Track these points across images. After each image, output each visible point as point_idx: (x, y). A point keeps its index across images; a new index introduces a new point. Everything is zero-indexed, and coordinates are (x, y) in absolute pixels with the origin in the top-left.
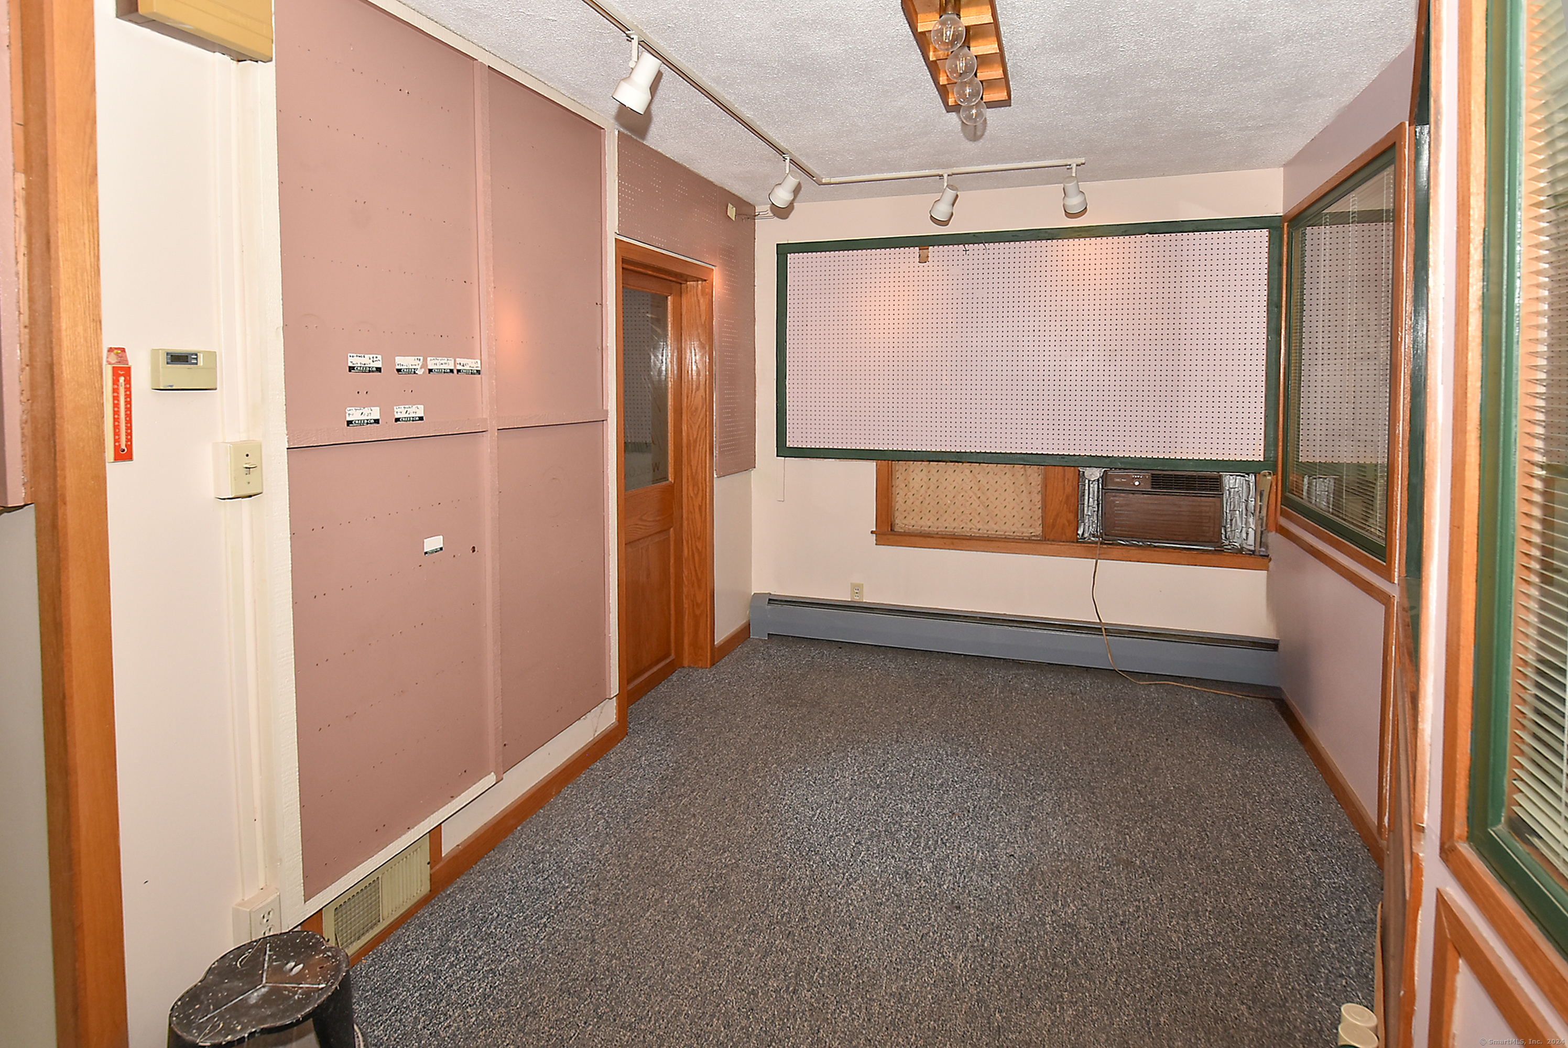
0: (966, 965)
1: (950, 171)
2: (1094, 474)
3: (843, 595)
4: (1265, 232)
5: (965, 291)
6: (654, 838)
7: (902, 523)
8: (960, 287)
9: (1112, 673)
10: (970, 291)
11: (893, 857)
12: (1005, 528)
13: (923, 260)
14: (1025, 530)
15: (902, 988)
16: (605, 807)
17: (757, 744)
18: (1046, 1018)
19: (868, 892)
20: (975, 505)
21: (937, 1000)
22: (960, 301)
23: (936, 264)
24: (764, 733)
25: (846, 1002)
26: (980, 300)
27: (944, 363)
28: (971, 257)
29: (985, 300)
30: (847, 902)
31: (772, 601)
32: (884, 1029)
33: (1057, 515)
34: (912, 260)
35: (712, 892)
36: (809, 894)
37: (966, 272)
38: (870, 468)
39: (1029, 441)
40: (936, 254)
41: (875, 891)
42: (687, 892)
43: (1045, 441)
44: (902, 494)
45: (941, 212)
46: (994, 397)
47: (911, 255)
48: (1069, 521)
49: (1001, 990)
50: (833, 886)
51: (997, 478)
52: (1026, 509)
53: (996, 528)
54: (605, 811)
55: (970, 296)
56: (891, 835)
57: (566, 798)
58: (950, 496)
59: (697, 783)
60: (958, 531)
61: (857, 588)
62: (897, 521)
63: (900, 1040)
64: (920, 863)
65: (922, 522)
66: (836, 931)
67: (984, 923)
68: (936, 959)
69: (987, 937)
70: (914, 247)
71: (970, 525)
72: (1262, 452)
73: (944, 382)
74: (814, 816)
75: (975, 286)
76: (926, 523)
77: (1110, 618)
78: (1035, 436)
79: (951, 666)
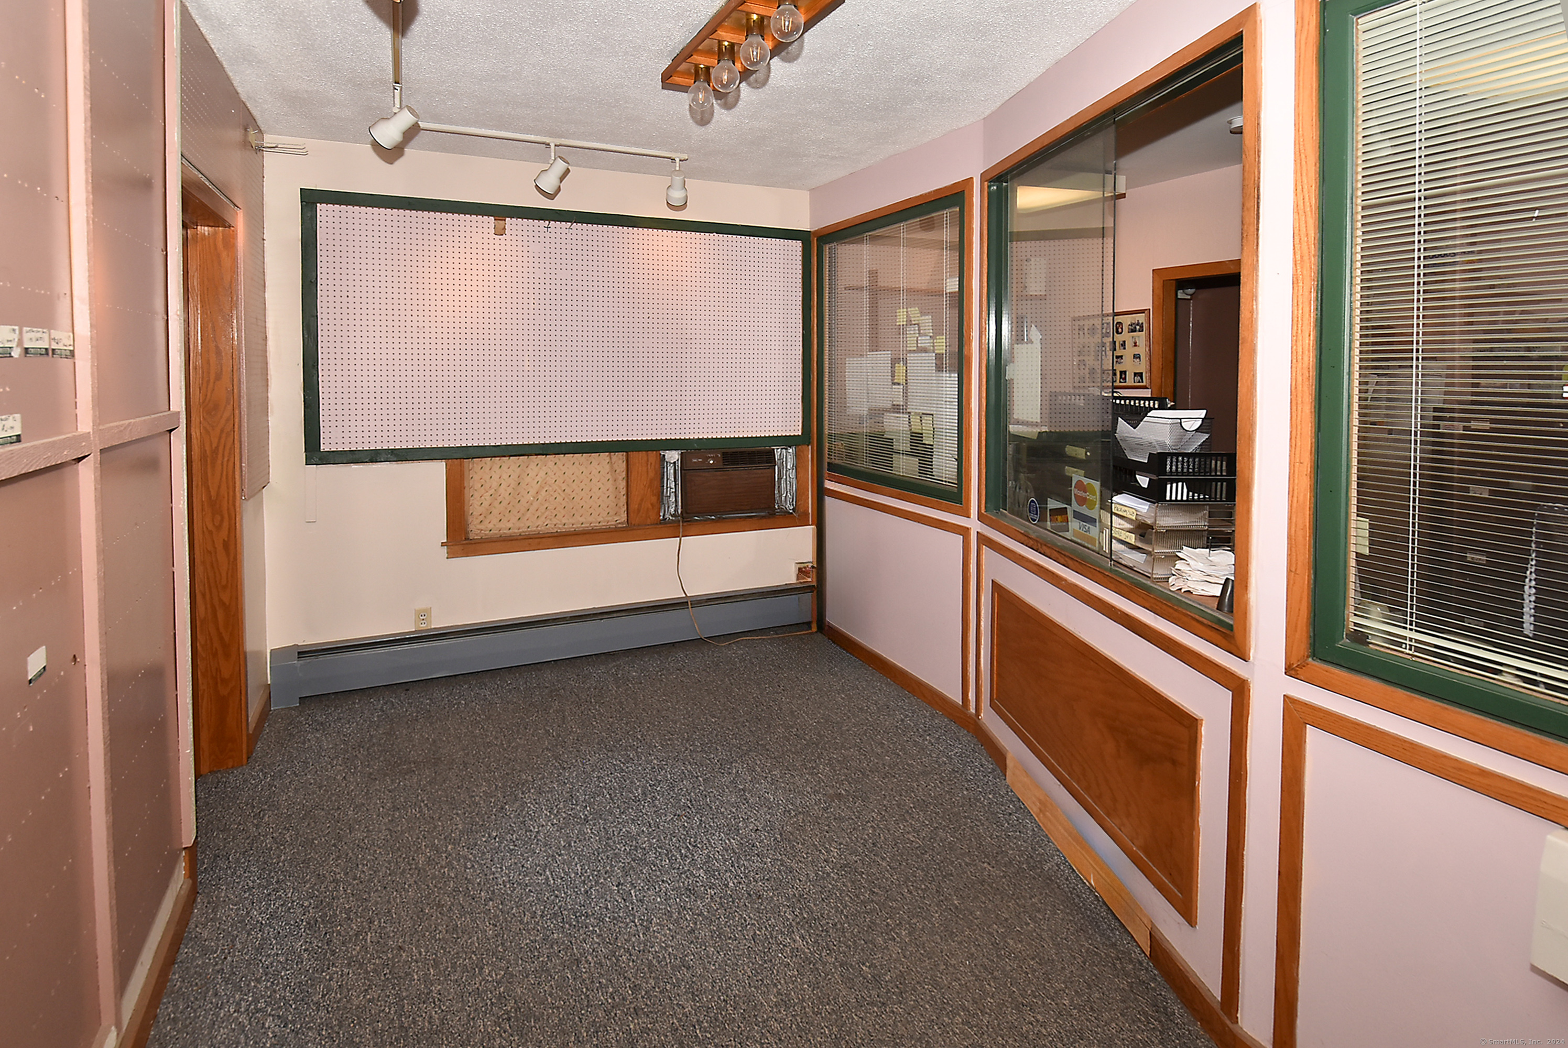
0: (807, 943)
1: (558, 142)
2: (673, 456)
3: (406, 626)
4: (799, 243)
5: (548, 271)
6: (369, 1001)
7: (477, 527)
8: (542, 265)
9: (699, 642)
10: (553, 271)
11: (663, 881)
12: (591, 519)
13: (500, 232)
14: (610, 519)
15: (779, 993)
16: (256, 1001)
17: (403, 832)
18: (895, 949)
19: (671, 926)
20: (559, 499)
21: (814, 986)
22: (542, 281)
23: (514, 238)
24: (401, 817)
25: (747, 1038)
26: (564, 282)
27: (526, 348)
28: (553, 235)
29: (569, 282)
30: (661, 947)
31: (303, 653)
32: (798, 1038)
33: (642, 500)
34: (486, 230)
35: (509, 1019)
36: (618, 960)
37: (548, 251)
38: (439, 469)
39: (615, 428)
40: (513, 227)
41: (677, 921)
42: (478, 1037)
43: (630, 428)
44: (477, 495)
45: (548, 184)
46: (579, 384)
47: (486, 225)
48: (652, 505)
49: (849, 947)
50: (633, 939)
51: (582, 468)
52: (612, 497)
53: (582, 520)
54: (261, 1005)
55: (553, 276)
56: (643, 861)
57: (175, 1020)
58: (533, 492)
59: (366, 909)
60: (542, 529)
61: (423, 614)
62: (471, 527)
63: (819, 1039)
64: (692, 873)
65: (501, 525)
66: (677, 979)
67: (788, 899)
68: (782, 951)
69: (800, 909)
70: (489, 216)
71: (555, 521)
72: (800, 428)
73: (526, 368)
74: (547, 879)
75: (558, 266)
76: (510, 525)
77: (695, 591)
78: (620, 423)
79: (549, 676)
